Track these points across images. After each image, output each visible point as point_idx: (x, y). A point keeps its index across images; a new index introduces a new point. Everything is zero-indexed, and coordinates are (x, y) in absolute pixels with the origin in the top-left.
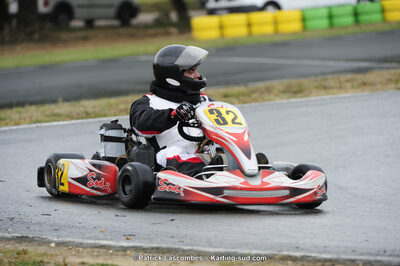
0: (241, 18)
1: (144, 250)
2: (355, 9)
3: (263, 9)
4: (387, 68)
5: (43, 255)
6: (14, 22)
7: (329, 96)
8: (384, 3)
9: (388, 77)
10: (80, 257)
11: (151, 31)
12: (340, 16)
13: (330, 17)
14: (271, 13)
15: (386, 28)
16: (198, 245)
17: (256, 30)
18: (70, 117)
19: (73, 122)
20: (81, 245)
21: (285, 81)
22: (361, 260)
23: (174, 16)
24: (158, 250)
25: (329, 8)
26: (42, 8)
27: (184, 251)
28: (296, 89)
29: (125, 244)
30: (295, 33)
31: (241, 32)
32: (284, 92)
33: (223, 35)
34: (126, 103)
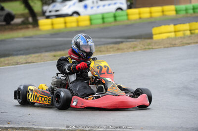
0: (61, 20)
1: (16, 129)
2: (114, 14)
3: (71, 15)
4: (130, 41)
7: (103, 55)
8: (128, 11)
9: (130, 45)
11: (20, 27)
12: (107, 18)
13: (103, 18)
14: (75, 17)
15: (129, 23)
16: (41, 126)
17: (69, 25)
23: (30, 19)
24: (22, 129)
25: (103, 14)
27: (34, 128)
29: (7, 126)
30: (87, 26)
31: (62, 26)
33: (53, 28)
34: (8, 60)
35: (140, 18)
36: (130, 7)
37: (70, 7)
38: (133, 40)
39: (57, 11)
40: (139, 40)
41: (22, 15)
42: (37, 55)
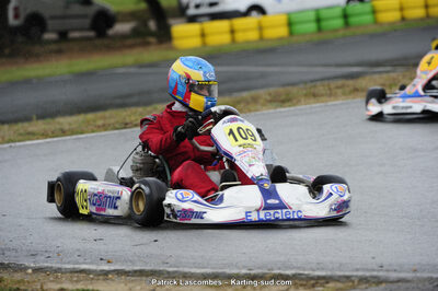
0: (223, 25)
1: (127, 273)
2: (344, 10)
3: (247, 14)
4: (380, 72)
5: (19, 282)
7: (319, 104)
8: (375, 3)
9: (381, 82)
10: (58, 283)
12: (328, 19)
13: (318, 20)
14: (255, 18)
15: (378, 30)
16: (183, 267)
17: (240, 37)
18: (45, 135)
19: (48, 140)
20: (59, 270)
21: (272, 90)
22: (356, 276)
23: (152, 25)
24: (141, 273)
25: (317, 10)
26: (12, 21)
27: (168, 272)
28: (283, 97)
29: (106, 267)
30: (281, 39)
31: (225, 39)
32: (270, 101)
33: (204, 44)
34: (104, 118)
35: (403, 19)
38: (388, 68)
39: (212, 5)
40: (400, 69)
41: (132, 16)
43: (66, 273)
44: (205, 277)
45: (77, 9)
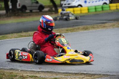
0: (71, 9)
1: (44, 72)
2: (102, 6)
3: (77, 7)
4: (111, 22)
5: (17, 73)
6: (11, 11)
7: (95, 30)
8: (110, 5)
9: (111, 25)
10: (27, 74)
11: (47, 13)
12: (98, 8)
13: (96, 9)
14: (79, 8)
15: (111, 11)
16: (59, 70)
17: (76, 12)
18: (25, 36)
19: (26, 37)
20: (27, 71)
21: (83, 26)
22: (102, 74)
23: (54, 9)
24: (48, 72)
25: (95, 6)
26: (18, 7)
27: (55, 72)
28: (86, 28)
29: (39, 70)
30: (86, 13)
32: (82, 29)
35: (117, 9)
36: (111, 2)
37: (76, 2)
38: (113, 21)
39: (69, 4)
40: (116, 22)
41: (49, 6)
42: (57, 29)
43: (29, 71)
44: (64, 73)
45: (35, 4)
